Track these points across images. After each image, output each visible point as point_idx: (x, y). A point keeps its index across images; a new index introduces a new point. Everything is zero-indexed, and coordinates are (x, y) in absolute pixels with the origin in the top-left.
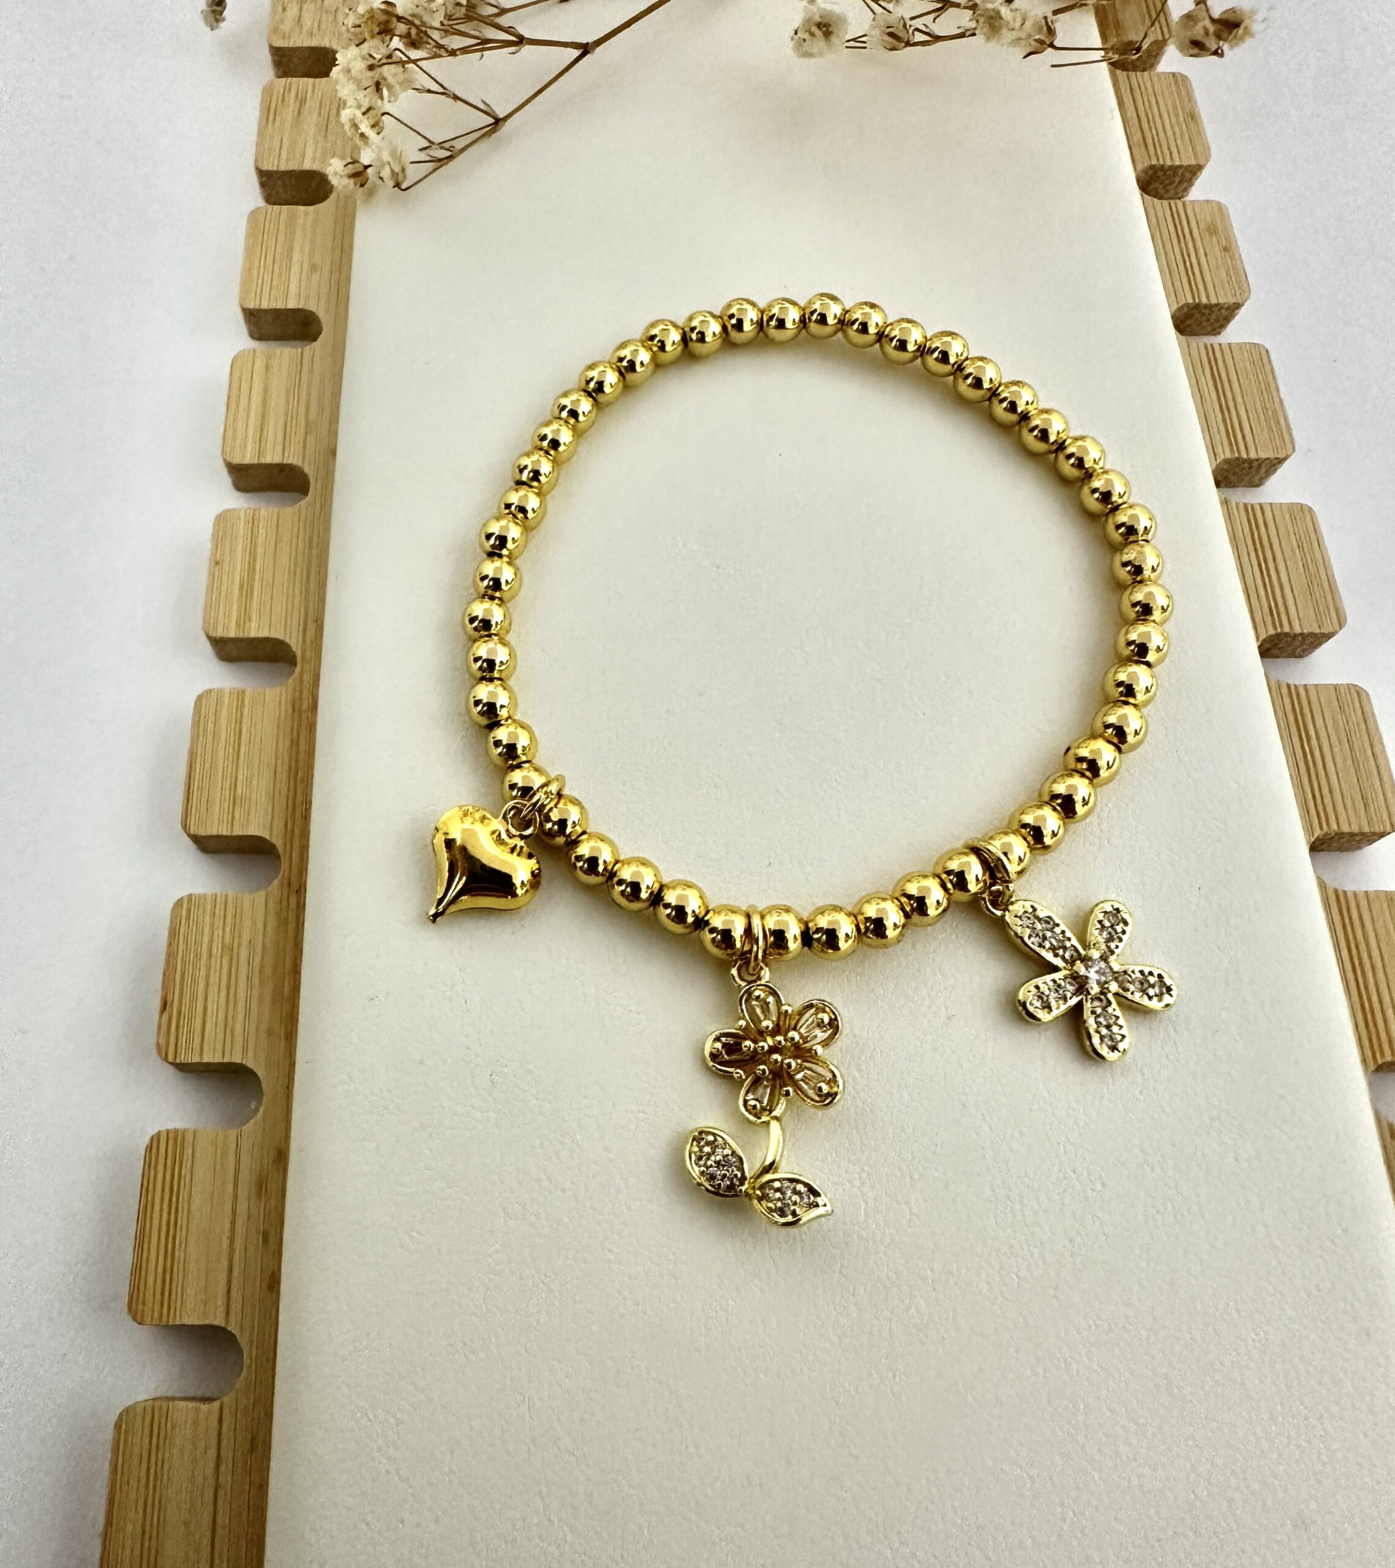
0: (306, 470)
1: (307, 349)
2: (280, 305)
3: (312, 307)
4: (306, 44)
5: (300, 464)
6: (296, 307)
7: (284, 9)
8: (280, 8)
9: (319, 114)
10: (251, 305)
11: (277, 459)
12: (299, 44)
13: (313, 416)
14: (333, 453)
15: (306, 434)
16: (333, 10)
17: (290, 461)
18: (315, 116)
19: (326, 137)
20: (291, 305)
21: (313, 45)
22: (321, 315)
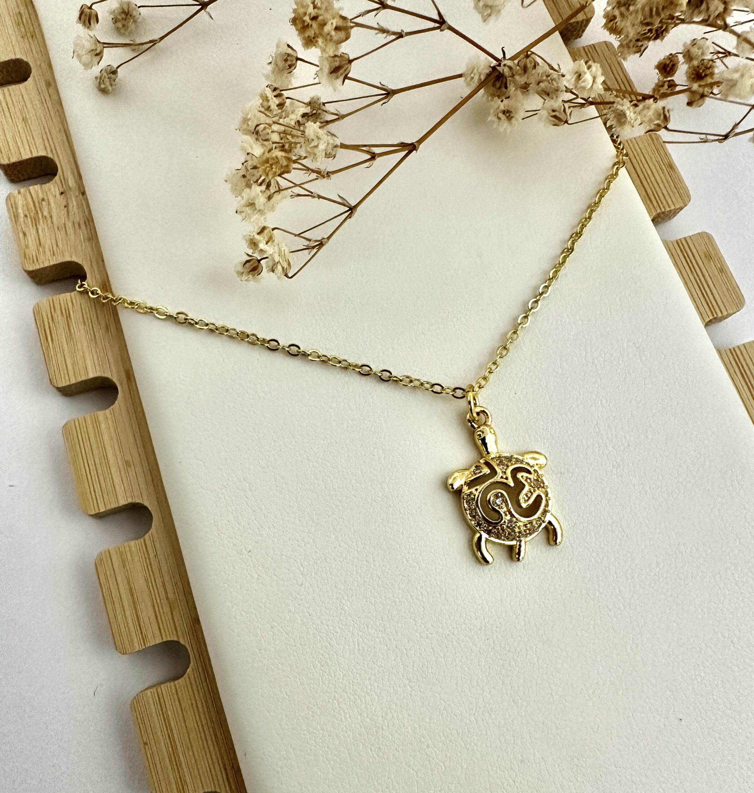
0: (182, 642)
1: (147, 537)
2: (114, 506)
3: (137, 500)
4: (52, 263)
5: (175, 639)
6: (127, 503)
7: (25, 234)
8: (21, 235)
9: (85, 324)
10: (93, 513)
11: (158, 641)
12: (47, 264)
13: (171, 596)
14: (195, 621)
15: (171, 611)
16: (63, 225)
17: (169, 639)
18: (82, 327)
19: (96, 343)
20: (122, 502)
21: (58, 262)
22: (146, 503)
